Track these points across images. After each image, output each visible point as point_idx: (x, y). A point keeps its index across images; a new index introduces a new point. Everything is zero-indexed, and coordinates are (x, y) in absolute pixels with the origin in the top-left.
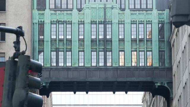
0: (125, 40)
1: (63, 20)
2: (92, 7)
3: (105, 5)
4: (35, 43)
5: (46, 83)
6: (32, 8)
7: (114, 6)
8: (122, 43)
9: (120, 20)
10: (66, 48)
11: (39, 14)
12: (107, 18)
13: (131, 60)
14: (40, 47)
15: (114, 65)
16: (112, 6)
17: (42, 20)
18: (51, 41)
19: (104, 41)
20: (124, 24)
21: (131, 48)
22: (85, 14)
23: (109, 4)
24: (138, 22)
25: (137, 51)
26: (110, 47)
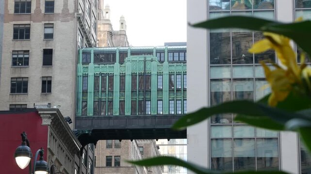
0: (163, 90)
1: (105, 73)
2: (133, 60)
3: (145, 58)
4: (79, 94)
5: (89, 131)
6: (77, 62)
8: (160, 93)
9: (159, 71)
10: (108, 99)
11: (84, 67)
12: (146, 70)
13: (168, 108)
14: (84, 98)
15: (152, 114)
16: (152, 59)
17: (87, 73)
19: (143, 91)
20: (162, 75)
21: (169, 97)
22: (126, 67)
23: (149, 57)
24: (175, 73)
25: (174, 100)
26: (149, 97)
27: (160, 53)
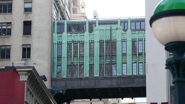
0: (127, 54)
1: (77, 40)
2: (100, 29)
3: (111, 27)
4: (54, 59)
5: (63, 91)
6: (53, 32)
7: (118, 28)
8: (124, 57)
9: (123, 38)
10: (80, 63)
11: (58, 36)
12: (112, 37)
13: (131, 70)
14: (59, 62)
15: (118, 75)
16: (117, 28)
17: (61, 41)
19: (110, 56)
20: (126, 41)
21: (132, 61)
22: (95, 35)
23: (114, 27)
24: (137, 39)
25: (136, 63)
26: (115, 60)
27: (124, 23)
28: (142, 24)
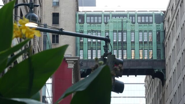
0: (135, 42)
1: (95, 30)
2: (114, 21)
3: (122, 20)
4: (77, 45)
5: (85, 70)
6: (76, 22)
7: (128, 21)
8: (133, 44)
9: (132, 30)
10: (98, 48)
11: (80, 26)
12: (123, 28)
14: (81, 47)
15: (128, 59)
16: (127, 21)
17: (82, 30)
18: (88, 43)
19: (122, 43)
20: (134, 32)
21: (139, 48)
22: (110, 26)
23: (125, 19)
24: (143, 31)
25: (143, 49)
26: (126, 47)
27: (132, 17)
28: (150, 19)
